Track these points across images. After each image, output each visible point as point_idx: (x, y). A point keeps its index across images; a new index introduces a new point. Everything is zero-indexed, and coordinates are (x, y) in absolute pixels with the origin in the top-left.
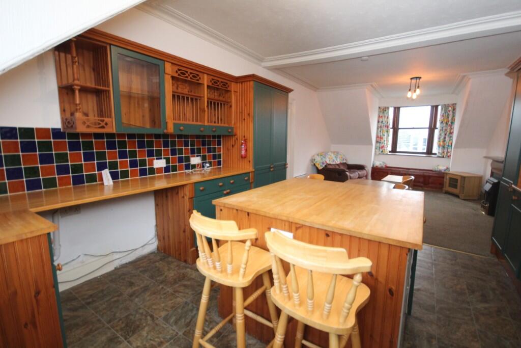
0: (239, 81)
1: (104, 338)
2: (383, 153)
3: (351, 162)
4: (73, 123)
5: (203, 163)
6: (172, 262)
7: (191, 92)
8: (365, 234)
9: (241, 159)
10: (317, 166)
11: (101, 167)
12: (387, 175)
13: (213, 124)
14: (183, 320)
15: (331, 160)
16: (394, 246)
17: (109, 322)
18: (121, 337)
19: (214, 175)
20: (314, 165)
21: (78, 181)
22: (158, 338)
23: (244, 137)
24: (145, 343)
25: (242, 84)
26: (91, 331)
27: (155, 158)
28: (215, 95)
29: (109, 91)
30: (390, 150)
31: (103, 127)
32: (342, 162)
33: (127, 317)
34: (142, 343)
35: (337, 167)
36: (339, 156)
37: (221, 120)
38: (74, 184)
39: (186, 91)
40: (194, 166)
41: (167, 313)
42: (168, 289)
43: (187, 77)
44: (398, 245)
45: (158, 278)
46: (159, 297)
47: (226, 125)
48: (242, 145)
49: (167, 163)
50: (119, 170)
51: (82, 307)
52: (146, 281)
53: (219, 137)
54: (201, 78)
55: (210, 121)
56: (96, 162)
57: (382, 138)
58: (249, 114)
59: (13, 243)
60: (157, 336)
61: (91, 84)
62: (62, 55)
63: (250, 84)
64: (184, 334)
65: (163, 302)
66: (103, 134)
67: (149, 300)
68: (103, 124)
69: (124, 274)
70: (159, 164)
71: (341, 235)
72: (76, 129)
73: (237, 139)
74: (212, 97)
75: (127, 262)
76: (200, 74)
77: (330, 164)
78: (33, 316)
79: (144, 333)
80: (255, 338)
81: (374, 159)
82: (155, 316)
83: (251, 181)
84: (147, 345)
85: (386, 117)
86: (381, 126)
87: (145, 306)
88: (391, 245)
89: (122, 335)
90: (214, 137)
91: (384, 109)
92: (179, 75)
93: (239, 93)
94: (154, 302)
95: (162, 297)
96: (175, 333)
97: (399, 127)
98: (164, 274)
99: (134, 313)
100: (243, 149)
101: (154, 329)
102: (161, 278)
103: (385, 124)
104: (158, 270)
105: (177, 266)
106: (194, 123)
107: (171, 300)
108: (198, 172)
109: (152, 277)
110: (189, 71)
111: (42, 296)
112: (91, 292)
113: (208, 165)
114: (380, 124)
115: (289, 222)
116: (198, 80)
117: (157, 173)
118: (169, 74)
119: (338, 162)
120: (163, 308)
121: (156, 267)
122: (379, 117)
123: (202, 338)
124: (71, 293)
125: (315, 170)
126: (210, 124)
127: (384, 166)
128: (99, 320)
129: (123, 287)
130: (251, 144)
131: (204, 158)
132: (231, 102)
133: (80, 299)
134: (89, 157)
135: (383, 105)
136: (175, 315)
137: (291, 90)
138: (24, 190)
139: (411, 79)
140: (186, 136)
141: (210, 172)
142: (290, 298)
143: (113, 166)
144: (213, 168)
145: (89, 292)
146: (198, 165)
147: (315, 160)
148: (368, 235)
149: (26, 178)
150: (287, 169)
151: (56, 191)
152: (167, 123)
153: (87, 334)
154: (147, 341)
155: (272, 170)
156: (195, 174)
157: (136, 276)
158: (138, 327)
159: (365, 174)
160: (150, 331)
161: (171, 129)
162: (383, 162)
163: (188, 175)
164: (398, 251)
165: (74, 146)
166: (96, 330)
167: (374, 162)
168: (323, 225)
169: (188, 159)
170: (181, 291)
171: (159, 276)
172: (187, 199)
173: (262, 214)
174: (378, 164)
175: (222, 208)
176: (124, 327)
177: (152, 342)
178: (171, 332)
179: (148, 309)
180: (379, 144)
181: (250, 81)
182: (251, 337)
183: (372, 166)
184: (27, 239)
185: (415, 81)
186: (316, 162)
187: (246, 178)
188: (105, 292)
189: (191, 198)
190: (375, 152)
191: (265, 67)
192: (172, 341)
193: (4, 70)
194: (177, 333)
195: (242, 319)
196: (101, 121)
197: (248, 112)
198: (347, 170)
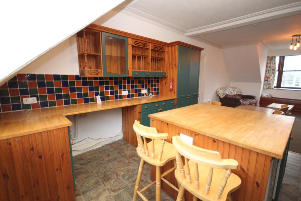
0: (169, 46)
1: (93, 181)
2: (269, 88)
3: (244, 94)
4: (84, 72)
5: (148, 93)
6: (130, 146)
7: (143, 53)
8: (240, 143)
9: (170, 91)
10: (220, 95)
11: (97, 94)
12: (272, 103)
13: (154, 71)
14: (132, 179)
15: (230, 92)
16: (261, 154)
17: (96, 173)
18: (101, 182)
19: (154, 100)
20: (218, 95)
21: (86, 101)
22: (118, 186)
23: (172, 78)
24: (112, 187)
25: (171, 47)
26: (88, 176)
27: (123, 90)
28: (156, 55)
29: (100, 56)
30: (276, 86)
31: (97, 74)
32: (238, 94)
33: (105, 172)
34: (110, 187)
35: (234, 97)
36: (236, 90)
37: (159, 68)
38: (84, 103)
39: (140, 53)
40: (143, 95)
41: (124, 173)
42: (126, 161)
43: (140, 45)
44: (264, 153)
45: (122, 154)
46: (121, 164)
47: (162, 71)
48: (170, 83)
49: (129, 93)
50: (105, 96)
51: (85, 164)
52: (115, 155)
53: (158, 78)
54: (148, 45)
55: (152, 69)
56: (94, 92)
57: (269, 78)
58: (175, 65)
59: (53, 130)
60: (118, 184)
61: (92, 53)
62: (80, 38)
63: (176, 47)
64: (131, 186)
65: (123, 168)
66: (98, 77)
67: (116, 165)
68: (97, 72)
69: (106, 150)
70: (125, 93)
71: (224, 142)
72: (85, 75)
73: (168, 79)
74: (154, 55)
75: (108, 143)
76: (148, 44)
77: (229, 95)
78: (60, 166)
79: (112, 182)
80: (170, 196)
81: (263, 92)
82: (118, 174)
83: (175, 104)
84: (113, 188)
85: (273, 64)
86: (269, 69)
87: (114, 168)
88: (259, 153)
89: (101, 181)
90: (155, 78)
91: (271, 58)
92: (136, 45)
93: (170, 52)
94: (119, 166)
95: (123, 164)
96: (127, 185)
97: (284, 70)
98: (125, 152)
99: (108, 170)
100: (171, 85)
101: (117, 180)
102: (123, 154)
103: (272, 68)
104: (122, 150)
105: (132, 149)
106: (144, 71)
107: (127, 167)
108: (145, 98)
109: (119, 153)
110: (141, 42)
111: (65, 156)
112: (90, 157)
113: (151, 94)
114: (268, 68)
115: (191, 131)
116: (146, 47)
117: (124, 98)
118: (130, 45)
119: (235, 93)
120: (123, 170)
121: (121, 148)
122: (267, 63)
123: (139, 190)
124: (82, 156)
125: (218, 99)
126: (152, 71)
127: (270, 97)
128: (92, 171)
129: (105, 157)
130: (176, 83)
131: (149, 90)
132: (165, 58)
133: (85, 160)
134: (91, 89)
135: (271, 55)
136: (128, 175)
137: (202, 49)
138: (63, 105)
139: (293, 36)
140: (139, 78)
141: (152, 98)
142: (185, 177)
143: (102, 94)
144: (154, 96)
145: (90, 156)
146: (145, 94)
147: (218, 92)
148: (242, 144)
149: (64, 99)
150: (199, 97)
151: (77, 105)
152: (128, 71)
153: (86, 178)
154: (113, 187)
155: (188, 98)
156: (143, 99)
157: (111, 151)
158: (110, 178)
159: (255, 102)
160: (115, 181)
161: (130, 74)
162: (269, 94)
163: (140, 99)
164: (264, 157)
165: (85, 84)
166: (90, 176)
167: (262, 94)
168: (212, 135)
169: (140, 91)
170: (132, 162)
171: (122, 153)
172: (138, 113)
173: (175, 124)
174: (265, 95)
175: (154, 119)
176: (103, 177)
177: (115, 187)
178: (125, 184)
179: (115, 169)
180: (267, 82)
181: (176, 45)
182: (167, 195)
183: (260, 96)
184: (59, 129)
185: (296, 37)
186: (219, 93)
187: (172, 102)
188: (96, 158)
189: (140, 112)
190: (264, 87)
191: (186, 36)
192: (125, 189)
193: (50, 48)
194: (128, 185)
195: (159, 185)
196: (96, 71)
197: (175, 64)
198: (241, 99)
